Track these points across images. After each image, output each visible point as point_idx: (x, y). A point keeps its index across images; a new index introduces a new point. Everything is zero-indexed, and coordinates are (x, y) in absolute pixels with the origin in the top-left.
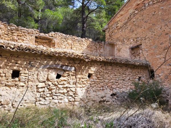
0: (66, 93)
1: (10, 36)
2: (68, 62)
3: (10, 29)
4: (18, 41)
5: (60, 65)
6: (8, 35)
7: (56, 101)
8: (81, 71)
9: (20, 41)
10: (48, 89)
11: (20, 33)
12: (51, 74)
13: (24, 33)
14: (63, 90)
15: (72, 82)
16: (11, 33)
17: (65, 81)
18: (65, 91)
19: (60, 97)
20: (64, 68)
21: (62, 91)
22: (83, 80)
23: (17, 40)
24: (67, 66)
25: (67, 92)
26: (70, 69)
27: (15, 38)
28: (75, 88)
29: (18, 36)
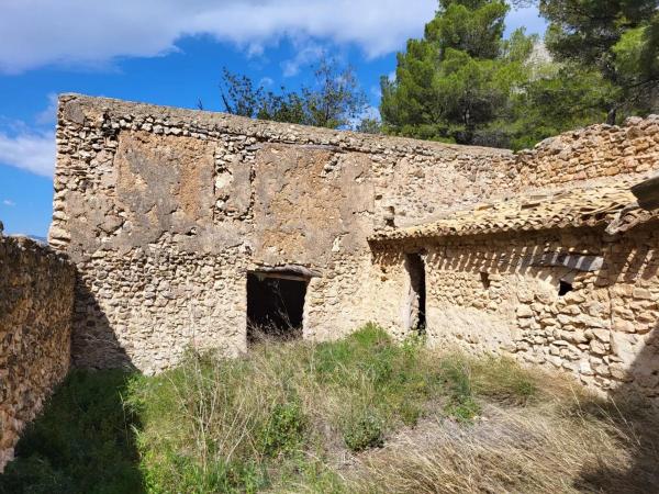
0: (583, 343)
1: (616, 162)
2: (576, 242)
3: (613, 140)
4: (637, 170)
5: (556, 256)
6: (612, 160)
7: (558, 361)
8: (625, 269)
9: (646, 166)
10: (539, 322)
11: (639, 142)
12: (541, 281)
13: (652, 134)
14: (573, 330)
15: (596, 306)
16: (619, 152)
17: (578, 303)
18: (579, 334)
19: (565, 352)
20: (566, 262)
21: (568, 335)
22: (636, 305)
23: (634, 168)
24: (576, 255)
25: (585, 340)
26: (583, 264)
27: (631, 161)
28: (608, 332)
29: (637, 152)
